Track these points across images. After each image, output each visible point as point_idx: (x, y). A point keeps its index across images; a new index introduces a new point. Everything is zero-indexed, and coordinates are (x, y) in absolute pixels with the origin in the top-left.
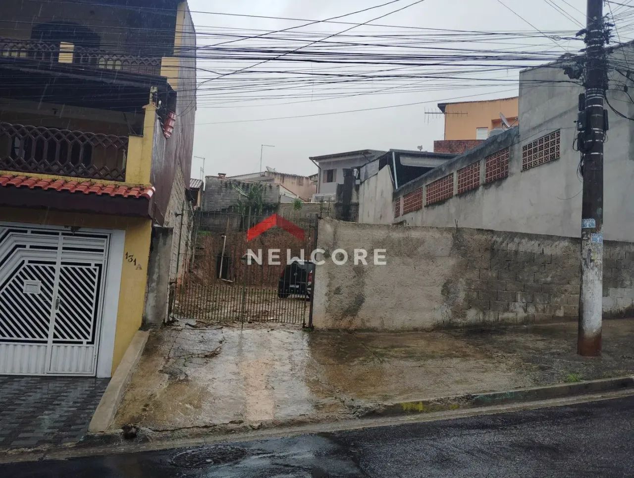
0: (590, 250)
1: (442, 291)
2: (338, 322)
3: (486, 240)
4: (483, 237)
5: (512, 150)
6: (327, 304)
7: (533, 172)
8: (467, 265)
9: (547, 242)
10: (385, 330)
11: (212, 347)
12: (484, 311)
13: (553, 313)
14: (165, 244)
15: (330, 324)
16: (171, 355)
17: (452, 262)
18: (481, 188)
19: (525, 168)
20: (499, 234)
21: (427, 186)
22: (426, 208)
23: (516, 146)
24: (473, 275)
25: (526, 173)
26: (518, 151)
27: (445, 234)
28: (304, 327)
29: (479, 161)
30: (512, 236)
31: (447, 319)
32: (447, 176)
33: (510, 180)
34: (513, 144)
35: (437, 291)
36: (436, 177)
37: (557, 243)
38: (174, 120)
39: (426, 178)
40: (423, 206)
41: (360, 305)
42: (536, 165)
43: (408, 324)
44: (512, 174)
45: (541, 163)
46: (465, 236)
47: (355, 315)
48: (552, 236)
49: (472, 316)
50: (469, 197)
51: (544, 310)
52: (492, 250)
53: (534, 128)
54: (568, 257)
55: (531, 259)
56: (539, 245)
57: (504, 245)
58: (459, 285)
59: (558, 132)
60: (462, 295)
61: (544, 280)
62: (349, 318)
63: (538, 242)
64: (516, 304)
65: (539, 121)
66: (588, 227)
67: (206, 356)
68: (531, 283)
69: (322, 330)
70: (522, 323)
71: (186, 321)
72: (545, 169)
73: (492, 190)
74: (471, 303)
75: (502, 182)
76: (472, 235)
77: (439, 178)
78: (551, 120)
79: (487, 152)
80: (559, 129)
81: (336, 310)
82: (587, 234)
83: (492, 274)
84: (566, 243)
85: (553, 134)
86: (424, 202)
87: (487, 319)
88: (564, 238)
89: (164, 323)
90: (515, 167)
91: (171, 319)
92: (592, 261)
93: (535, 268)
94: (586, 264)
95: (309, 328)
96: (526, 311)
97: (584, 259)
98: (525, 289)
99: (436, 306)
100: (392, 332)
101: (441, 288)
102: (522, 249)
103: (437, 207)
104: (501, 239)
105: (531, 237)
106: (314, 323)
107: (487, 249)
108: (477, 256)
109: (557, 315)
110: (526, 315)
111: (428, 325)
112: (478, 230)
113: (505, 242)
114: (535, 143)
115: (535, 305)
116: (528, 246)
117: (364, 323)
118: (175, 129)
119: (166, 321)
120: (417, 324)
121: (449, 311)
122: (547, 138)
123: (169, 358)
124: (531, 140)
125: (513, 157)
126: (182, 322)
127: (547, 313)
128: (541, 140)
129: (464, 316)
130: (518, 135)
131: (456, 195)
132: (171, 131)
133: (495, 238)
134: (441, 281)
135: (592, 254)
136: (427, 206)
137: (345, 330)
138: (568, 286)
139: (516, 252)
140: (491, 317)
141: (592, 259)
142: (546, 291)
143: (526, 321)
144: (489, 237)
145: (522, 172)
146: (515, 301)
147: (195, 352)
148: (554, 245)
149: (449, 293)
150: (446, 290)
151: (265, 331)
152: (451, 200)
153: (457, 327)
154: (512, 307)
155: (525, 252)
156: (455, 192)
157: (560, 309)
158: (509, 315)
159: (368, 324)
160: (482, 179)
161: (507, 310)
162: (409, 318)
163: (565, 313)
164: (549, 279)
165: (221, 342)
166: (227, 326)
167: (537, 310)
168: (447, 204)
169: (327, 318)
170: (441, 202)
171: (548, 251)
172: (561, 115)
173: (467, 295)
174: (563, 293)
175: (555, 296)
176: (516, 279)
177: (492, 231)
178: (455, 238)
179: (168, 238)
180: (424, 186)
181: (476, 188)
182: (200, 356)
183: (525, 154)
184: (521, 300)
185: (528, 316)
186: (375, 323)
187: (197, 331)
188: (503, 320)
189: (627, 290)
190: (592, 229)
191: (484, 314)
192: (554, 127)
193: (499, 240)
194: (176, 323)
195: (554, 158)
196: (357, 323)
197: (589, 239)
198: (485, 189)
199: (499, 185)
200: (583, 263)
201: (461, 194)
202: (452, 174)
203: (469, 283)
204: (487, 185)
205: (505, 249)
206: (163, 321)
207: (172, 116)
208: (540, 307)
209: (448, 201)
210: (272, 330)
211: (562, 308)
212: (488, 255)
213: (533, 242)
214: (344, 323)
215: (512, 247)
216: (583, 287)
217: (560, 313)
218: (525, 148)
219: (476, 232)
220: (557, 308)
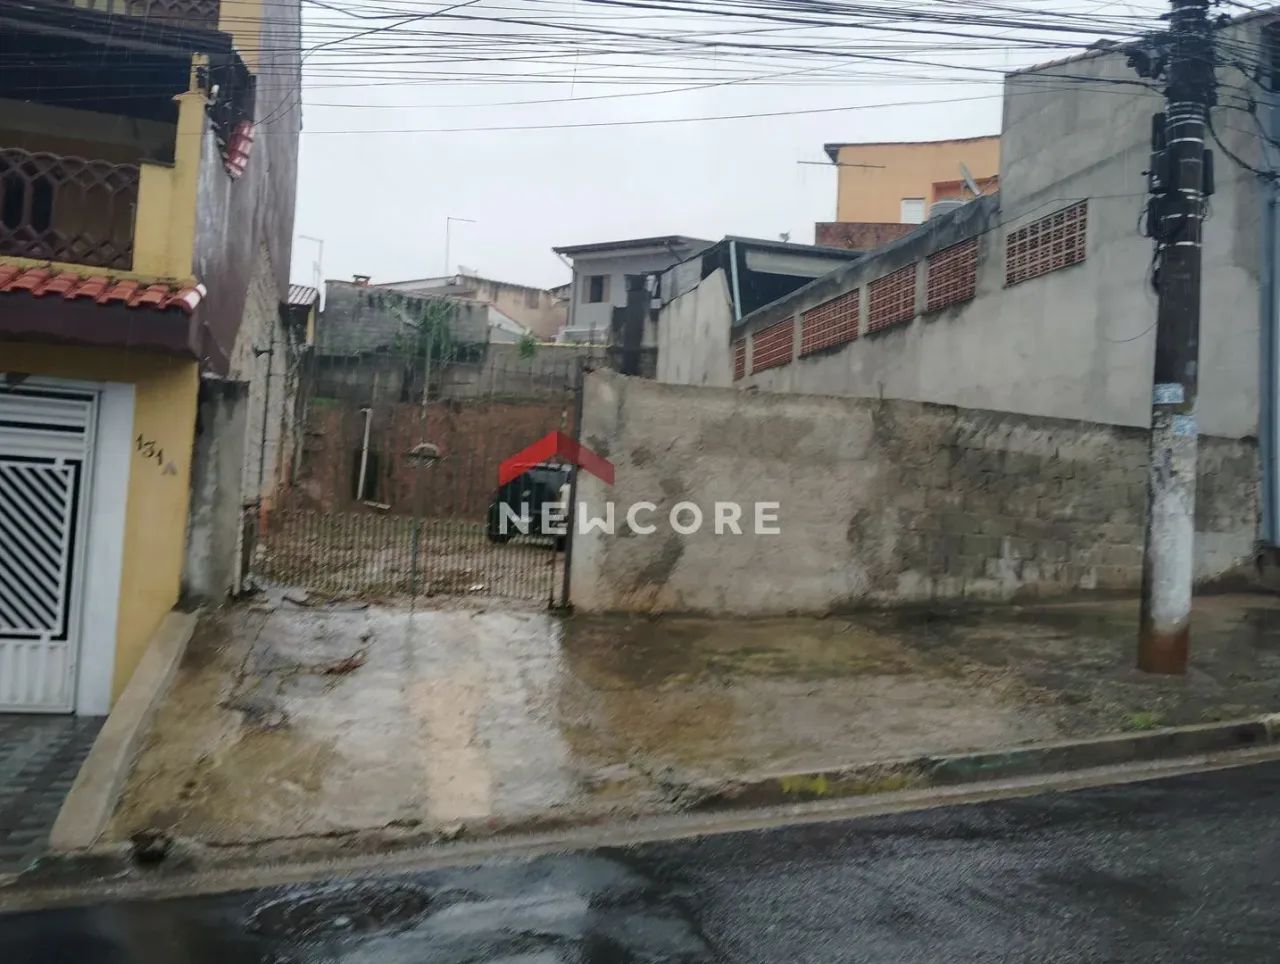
0: (1170, 451)
1: (850, 533)
2: (625, 598)
3: (942, 427)
4: (934, 421)
5: (984, 242)
6: (604, 558)
7: (1027, 289)
8: (903, 477)
9: (1070, 433)
10: (726, 615)
11: (344, 652)
12: (935, 575)
13: (1074, 582)
14: (230, 416)
15: (608, 601)
16: (250, 666)
17: (870, 472)
18: (917, 320)
19: (1011, 282)
20: (969, 414)
21: (803, 314)
22: (801, 361)
23: (993, 234)
24: (914, 500)
25: (1017, 292)
26: (996, 245)
27: (857, 412)
28: (551, 607)
29: (914, 265)
30: (996, 418)
31: (858, 593)
32: (846, 295)
33: (977, 305)
34: (986, 231)
35: (838, 533)
36: (822, 297)
37: (1085, 436)
38: (250, 140)
39: (800, 299)
40: (794, 358)
41: (675, 560)
42: (1034, 275)
43: (775, 603)
44: (986, 293)
45: (1045, 272)
46: (900, 418)
47: (664, 582)
48: (1077, 422)
49: (911, 586)
50: (892, 339)
51: (1056, 576)
52: (954, 448)
53: (1033, 197)
54: (1107, 465)
55: (1033, 469)
56: (1050, 439)
57: (978, 436)
58: (884, 522)
59: (1083, 205)
60: (890, 542)
61: (1057, 512)
62: (650, 588)
63: (1048, 433)
64: (1002, 562)
65: (1045, 182)
66: (1166, 401)
67: (330, 671)
68: (1031, 519)
69: (591, 614)
70: (1014, 601)
71: (285, 592)
72: (1053, 284)
73: (942, 323)
74: (907, 560)
75: (960, 311)
76: (913, 414)
77: (831, 298)
78: (1069, 180)
79: (932, 245)
80: (1086, 200)
81: (622, 571)
82: (1165, 415)
83: (954, 499)
84: (1103, 438)
85: (1071, 210)
86: (797, 350)
87: (940, 591)
88: (1101, 426)
89: (231, 594)
90: (991, 278)
91: (248, 588)
92: (1173, 473)
93: (1040, 488)
94: (1160, 479)
95: (562, 610)
96: (1019, 576)
97: (1157, 469)
98: (1018, 530)
99: (835, 565)
100: (742, 618)
101: (844, 528)
102: (1015, 446)
103: (823, 358)
104: (973, 425)
105: (1033, 422)
106: (574, 598)
107: (943, 446)
108: (922, 461)
109: (1083, 586)
110: (1019, 585)
111: (819, 604)
112: (926, 405)
113: (981, 433)
114: (1034, 229)
115: (1039, 565)
116: (1026, 442)
117: (681, 598)
118: (252, 159)
119: (236, 591)
120: (797, 602)
121: (863, 576)
122: (1059, 218)
123: (243, 676)
124: (1026, 221)
125: (988, 256)
126: (273, 595)
127: (1064, 582)
128: (1046, 223)
129: (894, 585)
130: (997, 210)
131: (866, 335)
132: (243, 163)
133: (959, 423)
134: (847, 510)
135: (1173, 460)
136: (803, 357)
137: (643, 613)
138: (1105, 525)
139: (1003, 454)
140: (948, 588)
141: (1174, 470)
142: (1061, 534)
143: (1023, 597)
144: (948, 419)
145: (1005, 288)
146: (998, 556)
147: (305, 661)
148: (1080, 442)
149: (862, 537)
150: (857, 531)
151: (464, 615)
152: (853, 345)
153: (879, 609)
154: (991, 567)
155: (1021, 455)
156: (862, 328)
157: (1088, 573)
158: (981, 585)
159: (691, 602)
160: (921, 302)
161: (981, 573)
162: (777, 589)
163: (1099, 583)
164: (1068, 511)
165: (365, 639)
166: (379, 603)
167: (1042, 575)
168: (844, 353)
169: (602, 588)
170: (833, 349)
171: (1068, 453)
172: (1089, 170)
173: (901, 543)
174: (1095, 541)
175: (1080, 547)
176: (1002, 509)
177: (954, 408)
178: (878, 420)
179: (237, 407)
180: (797, 314)
181: (905, 323)
182: (317, 669)
183: (1011, 252)
184: (1011, 552)
185: (1024, 587)
186: (705, 601)
187: (309, 615)
188: (973, 595)
189: (1224, 536)
190: (1174, 406)
191: (935, 582)
192: (1073, 195)
193: (969, 427)
194: (258, 597)
195: (1074, 260)
196: (667, 599)
197: (1168, 426)
198: (928, 322)
199: (956, 316)
200: (1155, 478)
201: (874, 334)
202: (858, 290)
203: (906, 515)
204: (932, 313)
205: (980, 446)
206: (227, 592)
207: (245, 131)
208: (1049, 569)
209: (849, 347)
210: (481, 613)
211: (1093, 571)
212: (945, 457)
213: (1037, 434)
214: (640, 599)
215: (993, 442)
216: (1154, 528)
217: (1089, 582)
218: (1011, 238)
219: (921, 409)
220: (1084, 571)
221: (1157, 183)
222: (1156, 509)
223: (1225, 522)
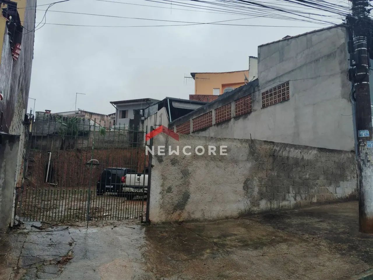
0: (367, 153)
1: (244, 187)
2: (170, 216)
3: (270, 149)
4: (268, 147)
5: (253, 95)
6: (161, 201)
7: (270, 109)
8: (259, 167)
9: (305, 150)
10: (205, 220)
11: (63, 251)
12: (270, 200)
13: (311, 200)
14: (11, 150)
15: (163, 219)
16: (21, 263)
17: (249, 165)
18: (232, 120)
19: (264, 107)
20: (277, 144)
21: (193, 119)
22: (193, 133)
23: (257, 93)
24: (262, 174)
25: (266, 110)
26: (258, 96)
27: (244, 144)
28: (142, 222)
29: (230, 103)
30: (285, 146)
31: (247, 208)
32: (208, 113)
33: (253, 114)
34: (254, 92)
35: (240, 187)
36: (200, 114)
37: (310, 151)
38: (20, 50)
39: (192, 115)
40: (191, 133)
41: (187, 200)
42: (272, 104)
43: (222, 214)
44: (255, 110)
45: (276, 103)
46: (258, 146)
47: (183, 209)
48: (308, 146)
49: (264, 205)
50: (224, 126)
51: (306, 199)
52: (273, 155)
53: (270, 81)
54: (317, 161)
55: (297, 162)
56: (301, 152)
57: (281, 152)
58: (254, 182)
59: (288, 83)
60: (256, 189)
61: (304, 177)
62: (178, 212)
63: (300, 151)
64: (290, 194)
65: (273, 77)
66: (364, 136)
67: (59, 262)
68: (297, 179)
69: (158, 224)
70: (294, 209)
71: (31, 223)
72: (279, 107)
73: (241, 121)
74: (262, 196)
75: (247, 116)
76: (261, 145)
77: (203, 114)
78: (282, 76)
79: (236, 97)
80: (289, 81)
81: (168, 206)
82: (363, 141)
83: (275, 173)
84: (315, 152)
85: (283, 85)
86: (191, 130)
87: (272, 207)
88: (314, 148)
89: (10, 227)
90: (257, 106)
91: (17, 223)
92: (368, 161)
93: (299, 169)
94: (364, 163)
95: (147, 223)
96: (295, 199)
97: (362, 160)
98: (294, 184)
99: (240, 199)
100: (210, 221)
101: (242, 185)
102: (291, 155)
103: (201, 132)
104: (279, 148)
105: (296, 147)
106: (151, 218)
107: (270, 156)
108: (265, 161)
109: (313, 201)
110: (295, 202)
111: (235, 214)
112: (265, 141)
113: (281, 151)
114: (271, 91)
115: (300, 195)
116: (295, 153)
117: (189, 215)
118: (20, 56)
119: (12, 225)
120: (228, 214)
121: (249, 203)
122: (279, 87)
123: (19, 268)
124: (268, 88)
125: (255, 99)
126: (27, 226)
127: (308, 201)
128: (275, 89)
129: (258, 205)
130: (258, 86)
131: (214, 125)
132: (17, 56)
133: (275, 148)
134: (243, 179)
135: (368, 156)
136: (193, 132)
137: (176, 222)
138: (318, 180)
139: (288, 158)
140: (275, 205)
141: (369, 160)
142: (305, 184)
143: (297, 206)
144: (272, 146)
145: (262, 109)
146: (289, 193)
147: (46, 258)
148: (309, 153)
149: (248, 188)
150: (247, 186)
151: (108, 228)
152: (211, 128)
153: (255, 214)
154: (287, 198)
155: (293, 158)
156: (214, 123)
157: (315, 197)
158: (285, 203)
159: (193, 216)
160: (233, 114)
161: (284, 199)
162: (222, 209)
163: (317, 200)
164: (307, 176)
165: (70, 244)
166: (72, 225)
167: (301, 198)
168: (208, 131)
169: (161, 213)
170: (204, 129)
171: (306, 157)
172: (289, 72)
173: (260, 190)
174: (315, 186)
175: (312, 188)
176: (289, 177)
177: (273, 143)
178: (250, 147)
179: (15, 145)
180: (191, 120)
181: (229, 120)
182: (53, 262)
183: (263, 98)
184: (292, 191)
185: (297, 202)
186: (198, 215)
187: (44, 234)
188: (282, 207)
189: (349, 182)
190: (367, 137)
191: (271, 203)
192: (285, 80)
193: (278, 149)
194: (22, 226)
195: (285, 99)
196: (185, 216)
197: (365, 145)
198: (236, 120)
199: (246, 118)
200: (362, 163)
201: (218, 124)
202: (211, 111)
203: (261, 180)
204: (237, 118)
205: (281, 155)
206: (8, 225)
207: (18, 47)
208: (303, 196)
209: (209, 129)
210: (115, 227)
212: (271, 160)
213: (297, 151)
214: (175, 216)
215: (285, 154)
217: (315, 200)
218: (263, 94)
219: (263, 143)
220: (313, 196)
221: (354, 63)
222: (363, 174)
223: (349, 178)
